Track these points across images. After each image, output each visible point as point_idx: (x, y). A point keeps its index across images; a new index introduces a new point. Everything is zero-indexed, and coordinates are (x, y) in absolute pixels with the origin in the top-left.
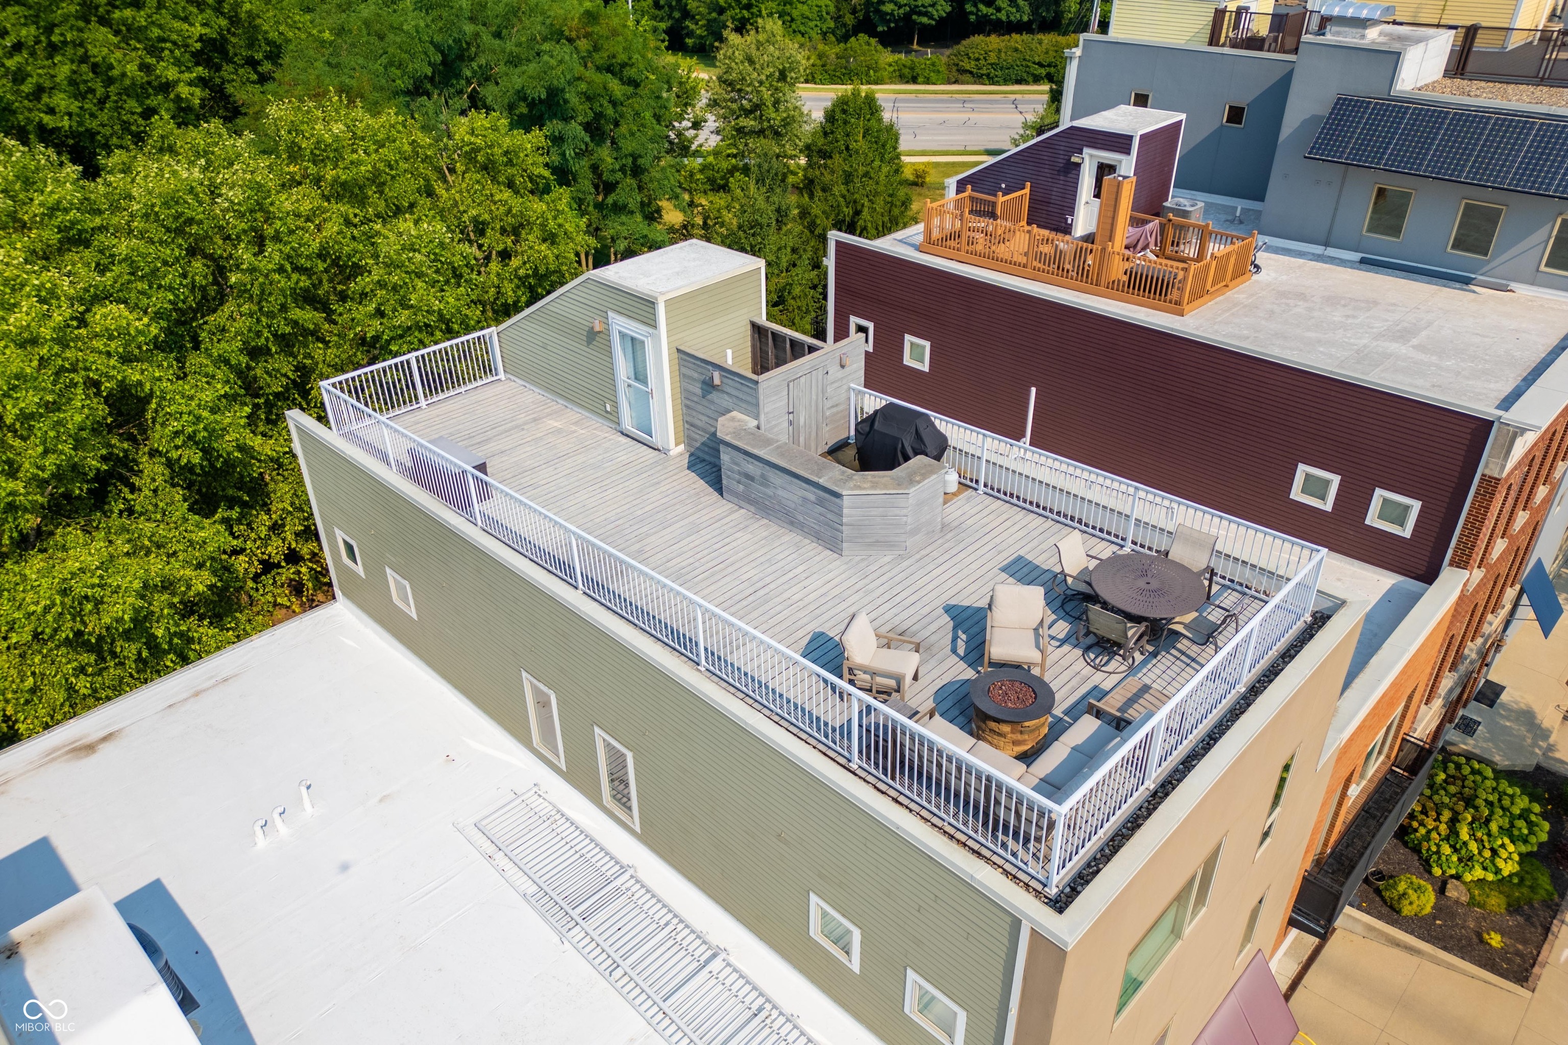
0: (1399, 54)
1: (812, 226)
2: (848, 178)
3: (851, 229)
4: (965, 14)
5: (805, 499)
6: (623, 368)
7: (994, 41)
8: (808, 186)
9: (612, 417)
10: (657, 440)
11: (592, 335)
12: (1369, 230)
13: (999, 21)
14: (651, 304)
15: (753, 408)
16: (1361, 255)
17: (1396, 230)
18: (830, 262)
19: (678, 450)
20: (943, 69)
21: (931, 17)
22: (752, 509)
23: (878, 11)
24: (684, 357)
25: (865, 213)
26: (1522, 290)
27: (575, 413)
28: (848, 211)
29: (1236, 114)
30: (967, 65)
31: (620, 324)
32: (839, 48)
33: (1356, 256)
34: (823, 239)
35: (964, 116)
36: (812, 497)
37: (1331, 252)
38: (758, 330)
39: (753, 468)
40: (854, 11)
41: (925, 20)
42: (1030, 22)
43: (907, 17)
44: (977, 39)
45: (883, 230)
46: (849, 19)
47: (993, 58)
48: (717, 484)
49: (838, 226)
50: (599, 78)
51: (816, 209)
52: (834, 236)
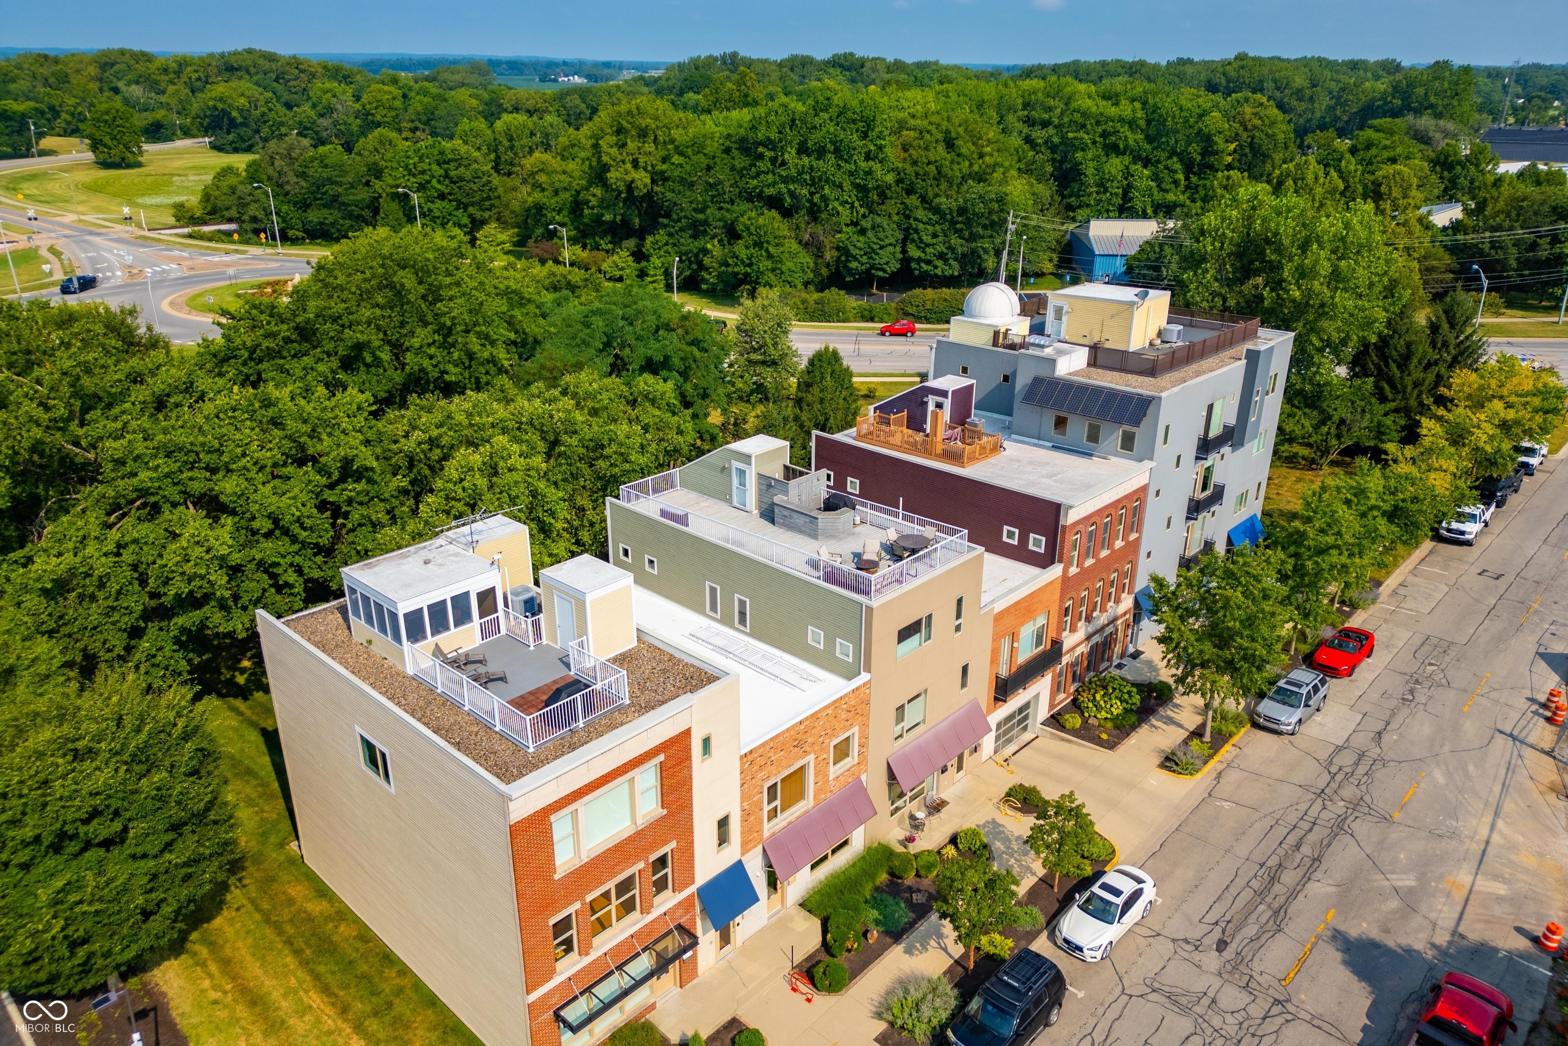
0: (1055, 360)
1: (802, 426)
2: (822, 401)
3: (823, 429)
4: (911, 271)
5: (805, 522)
6: (735, 481)
7: (930, 293)
8: (799, 402)
9: (729, 501)
10: (747, 508)
11: (723, 469)
12: (1053, 433)
13: (936, 275)
14: (749, 457)
15: (786, 493)
17: (1064, 434)
18: (813, 444)
19: (756, 512)
20: (893, 312)
21: (884, 271)
22: (785, 528)
23: (846, 267)
24: (760, 476)
25: (831, 420)
26: (1113, 459)
27: (712, 501)
28: (822, 419)
29: (1006, 378)
30: (910, 310)
31: (736, 464)
32: (816, 296)
33: (1051, 444)
34: (809, 433)
35: (907, 348)
36: (808, 521)
37: (1041, 442)
38: (786, 467)
39: (786, 513)
40: (828, 266)
41: (881, 274)
42: (960, 276)
43: (868, 271)
44: (918, 291)
45: (841, 429)
46: (825, 272)
47: (929, 305)
48: (772, 521)
49: (817, 426)
50: (688, 349)
51: (804, 417)
52: (815, 432)
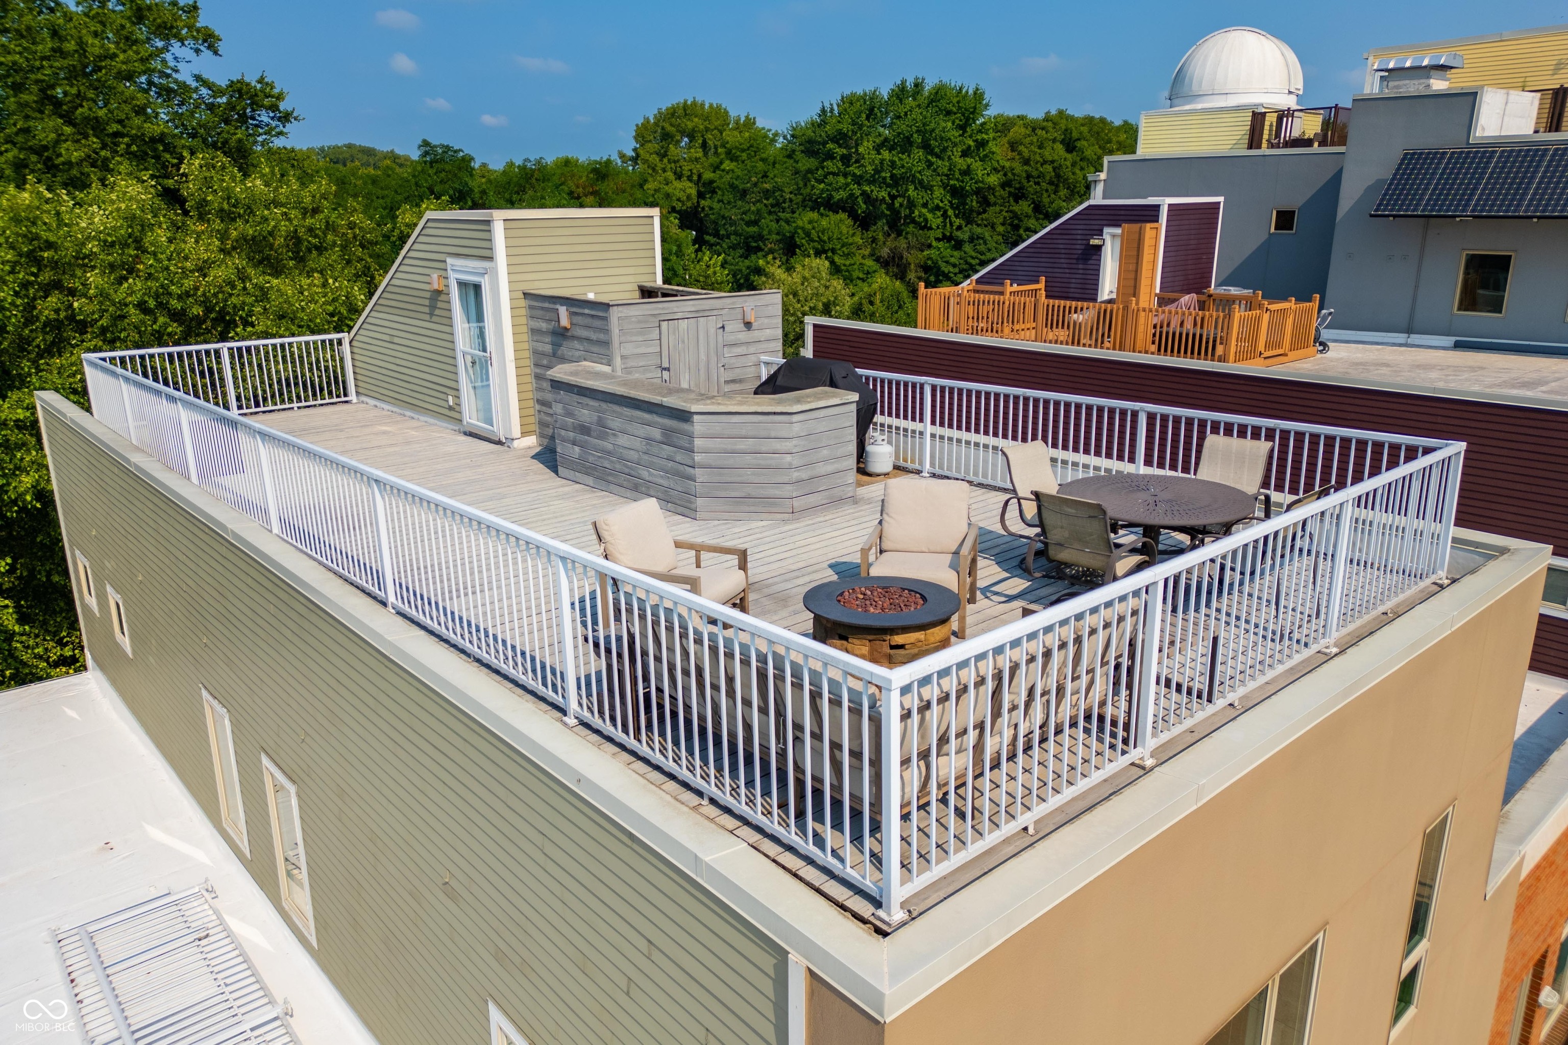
0: (1475, 94)
5: (648, 439)
6: (461, 331)
9: (453, 414)
10: (499, 430)
11: (434, 302)
12: (1459, 309)
14: (487, 225)
15: (606, 349)
16: (1454, 339)
17: (1496, 306)
19: (526, 442)
22: (590, 480)
24: (528, 301)
29: (1285, 219)
31: (457, 270)
33: (1450, 340)
36: (656, 433)
37: (1415, 338)
38: (647, 295)
39: (586, 413)
52: (811, 320)
